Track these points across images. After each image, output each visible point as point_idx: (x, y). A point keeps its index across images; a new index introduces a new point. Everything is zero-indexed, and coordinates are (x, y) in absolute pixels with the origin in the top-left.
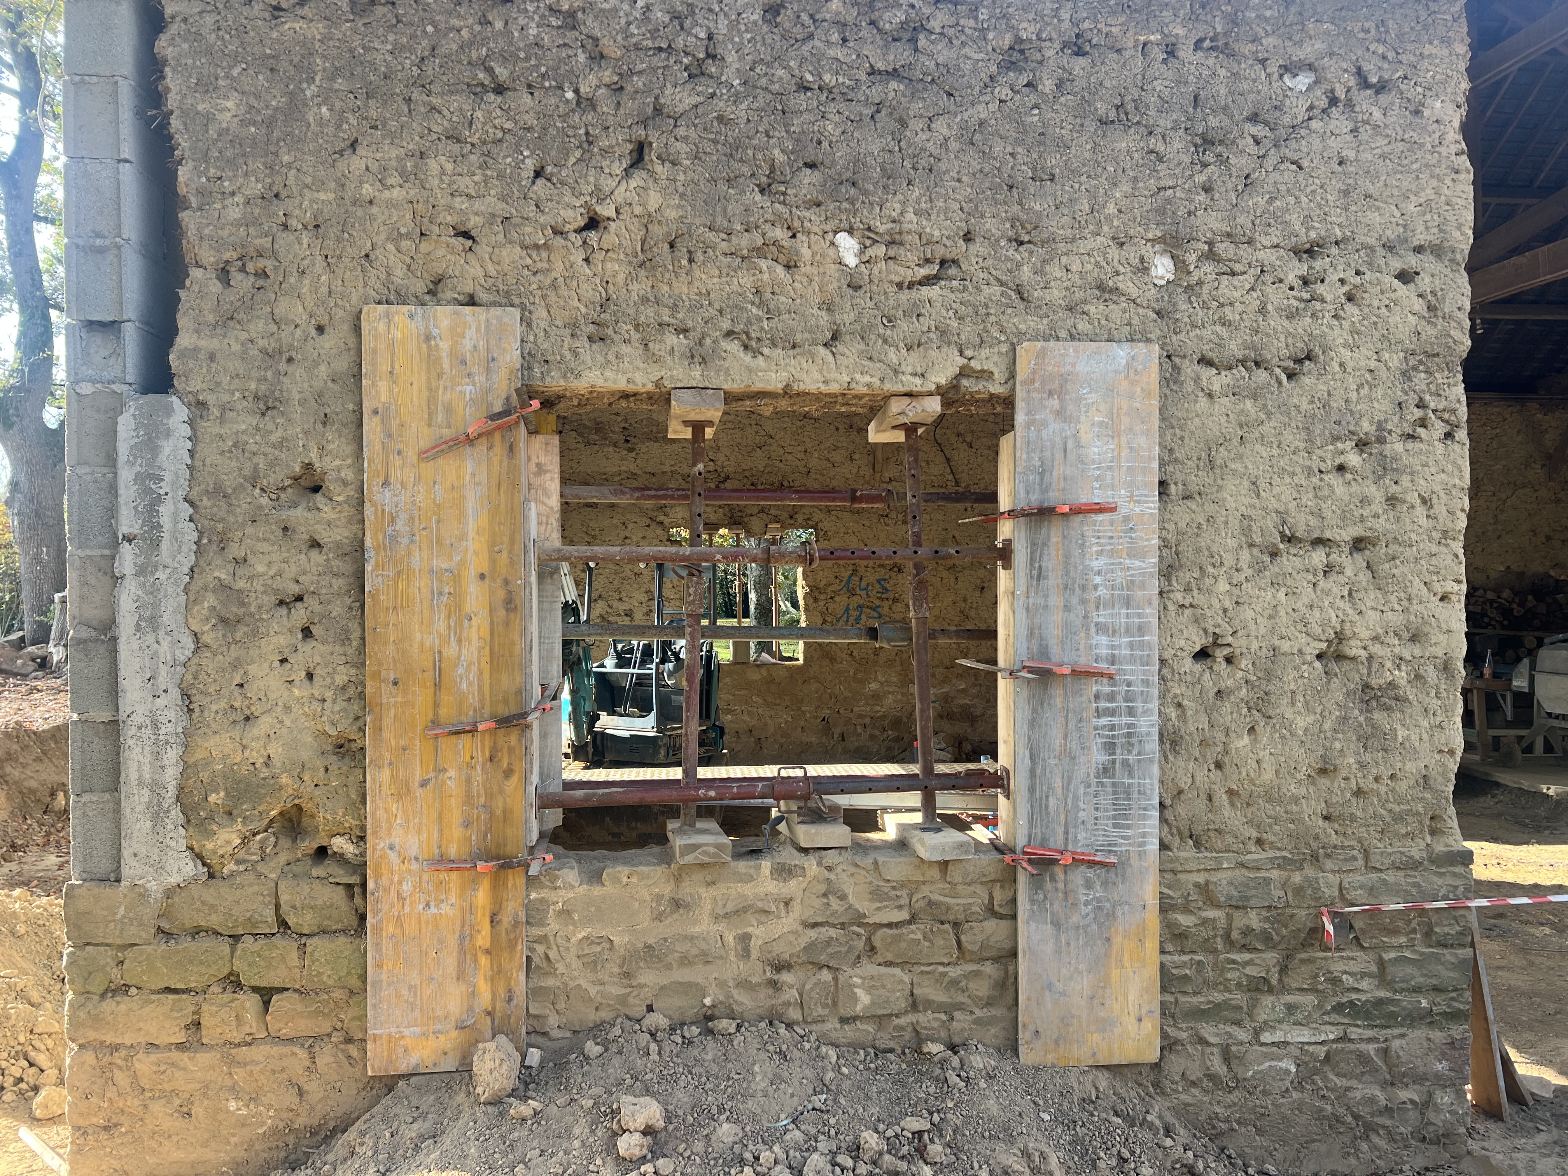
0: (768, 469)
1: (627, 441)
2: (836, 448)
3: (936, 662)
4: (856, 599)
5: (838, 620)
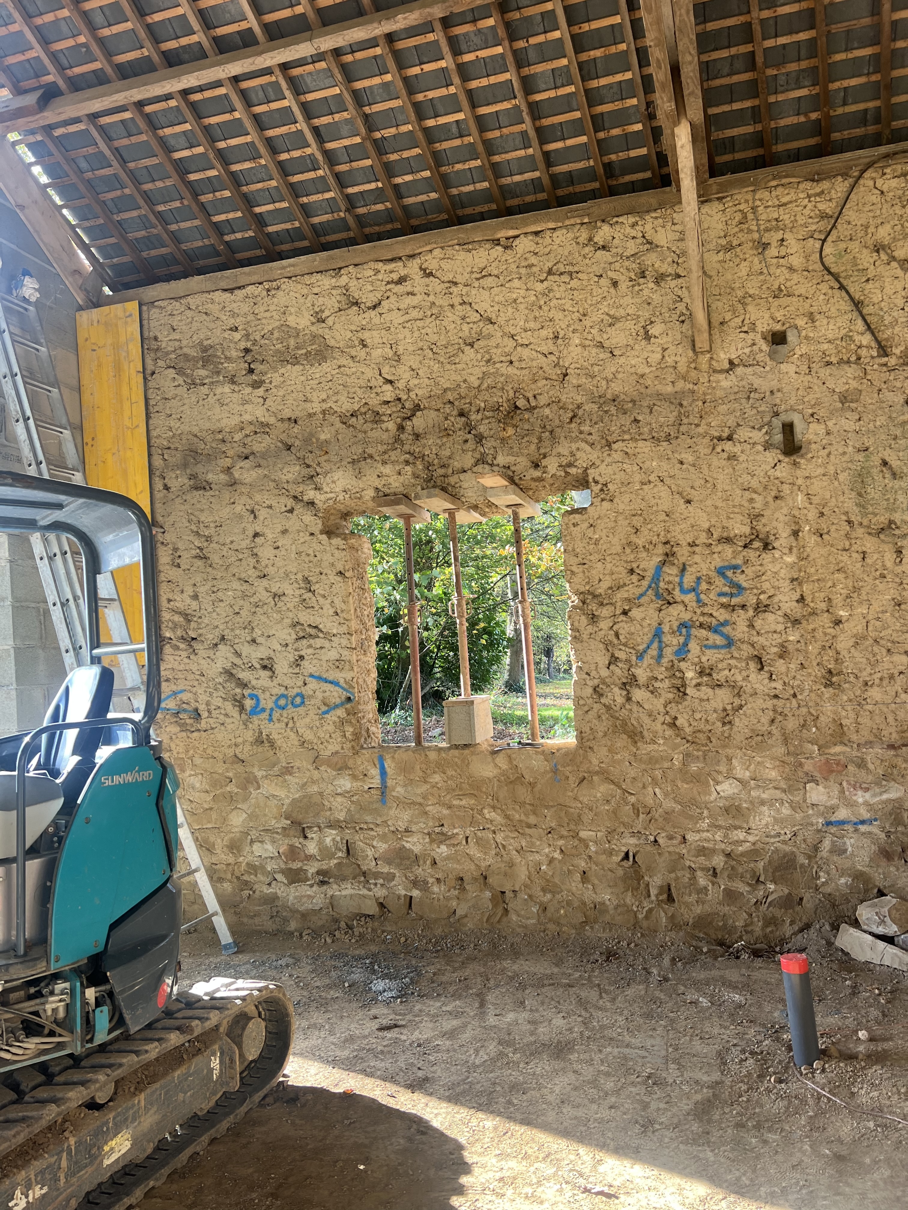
0: (489, 381)
1: (251, 371)
2: (614, 321)
3: (866, 735)
4: (675, 611)
5: (640, 656)
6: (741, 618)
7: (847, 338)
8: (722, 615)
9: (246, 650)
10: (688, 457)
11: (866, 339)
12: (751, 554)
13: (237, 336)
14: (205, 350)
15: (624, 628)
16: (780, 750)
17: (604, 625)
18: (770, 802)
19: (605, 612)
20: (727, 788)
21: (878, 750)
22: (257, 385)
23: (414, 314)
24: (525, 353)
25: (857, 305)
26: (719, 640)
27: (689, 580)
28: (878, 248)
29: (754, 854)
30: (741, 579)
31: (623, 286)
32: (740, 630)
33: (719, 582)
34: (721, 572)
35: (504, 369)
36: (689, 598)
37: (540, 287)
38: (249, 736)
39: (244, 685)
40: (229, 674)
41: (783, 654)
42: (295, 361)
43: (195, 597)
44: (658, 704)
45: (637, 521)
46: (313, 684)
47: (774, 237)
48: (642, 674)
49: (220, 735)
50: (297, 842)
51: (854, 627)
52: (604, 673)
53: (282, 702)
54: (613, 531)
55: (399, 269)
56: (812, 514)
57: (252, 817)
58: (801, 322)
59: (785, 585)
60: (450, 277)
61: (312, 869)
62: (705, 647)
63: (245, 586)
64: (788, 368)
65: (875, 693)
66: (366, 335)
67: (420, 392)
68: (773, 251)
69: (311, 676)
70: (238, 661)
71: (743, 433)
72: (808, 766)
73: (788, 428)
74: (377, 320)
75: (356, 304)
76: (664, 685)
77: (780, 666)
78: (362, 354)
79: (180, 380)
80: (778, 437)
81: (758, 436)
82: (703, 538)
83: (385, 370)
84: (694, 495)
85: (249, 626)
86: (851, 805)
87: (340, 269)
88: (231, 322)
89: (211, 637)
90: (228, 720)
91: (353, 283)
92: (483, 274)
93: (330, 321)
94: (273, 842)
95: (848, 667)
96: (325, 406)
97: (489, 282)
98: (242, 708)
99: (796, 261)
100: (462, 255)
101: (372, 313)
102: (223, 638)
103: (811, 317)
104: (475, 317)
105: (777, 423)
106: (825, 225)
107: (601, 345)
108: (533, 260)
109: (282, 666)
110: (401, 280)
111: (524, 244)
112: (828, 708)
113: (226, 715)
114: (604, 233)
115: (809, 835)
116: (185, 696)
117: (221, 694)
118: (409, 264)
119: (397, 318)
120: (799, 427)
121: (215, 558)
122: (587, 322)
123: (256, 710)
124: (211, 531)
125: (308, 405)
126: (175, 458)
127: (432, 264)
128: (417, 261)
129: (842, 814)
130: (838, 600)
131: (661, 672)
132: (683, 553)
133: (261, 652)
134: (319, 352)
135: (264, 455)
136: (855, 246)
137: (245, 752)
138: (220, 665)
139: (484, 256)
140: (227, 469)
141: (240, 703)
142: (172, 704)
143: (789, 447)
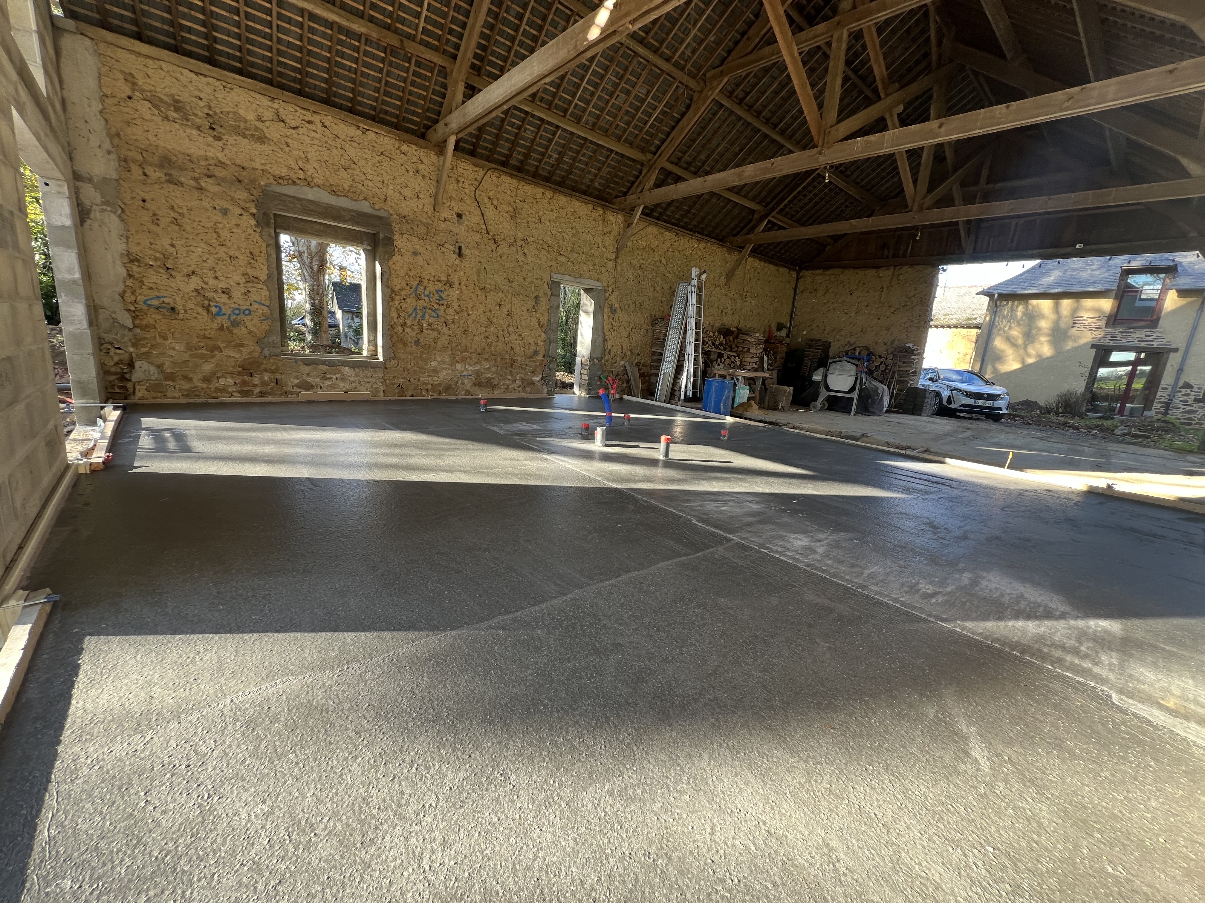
1: (212, 128)
2: (406, 186)
3: (472, 350)
4: (421, 302)
5: (409, 316)
6: (442, 308)
7: (479, 224)
9: (212, 282)
10: (429, 248)
11: (484, 227)
12: (446, 288)
13: (202, 104)
14: (177, 101)
15: (404, 305)
16: (450, 353)
18: (446, 369)
19: (398, 298)
20: (434, 364)
21: (475, 355)
22: (219, 139)
23: (317, 142)
24: (370, 184)
25: (482, 214)
26: (435, 315)
27: (427, 292)
28: (489, 198)
29: (439, 385)
30: (443, 296)
31: (410, 173)
32: (441, 313)
33: (436, 295)
34: (437, 291)
35: (360, 186)
36: (427, 298)
37: (377, 158)
38: (215, 326)
39: (209, 299)
40: (199, 292)
41: (453, 322)
42: (244, 136)
43: (172, 245)
44: (413, 334)
45: (411, 266)
46: (256, 306)
47: (462, 180)
48: (409, 323)
49: (193, 323)
50: (247, 378)
51: (473, 317)
52: (396, 320)
53: (237, 312)
54: (402, 267)
55: (309, 116)
56: (465, 279)
57: (217, 365)
58: (467, 213)
59: (456, 300)
60: (336, 133)
62: (430, 316)
63: (210, 248)
64: (462, 227)
65: (476, 338)
66: (289, 141)
67: (319, 181)
68: (461, 184)
69: (255, 301)
70: (205, 286)
71: (447, 245)
72: (457, 358)
73: (460, 248)
74: (296, 136)
75: (283, 121)
76: (416, 328)
77: (452, 326)
78: (287, 149)
79: (156, 112)
80: (457, 251)
81: (452, 248)
82: (432, 279)
83: (300, 163)
84: (431, 262)
85: (213, 270)
87: (274, 99)
88: (197, 93)
89: (185, 270)
90: (199, 317)
91: (281, 110)
92: (352, 139)
93: (268, 124)
94: (232, 378)
95: (470, 329)
96: (263, 167)
97: (355, 144)
98: (208, 311)
99: (467, 191)
100: (342, 126)
101: (291, 131)
102: (193, 272)
103: (470, 213)
104: (347, 157)
105: (457, 245)
106: (477, 183)
107: (400, 193)
108: (375, 144)
109: (237, 293)
110: (309, 122)
111: (371, 135)
113: (198, 313)
115: (455, 379)
116: (166, 300)
117: (193, 302)
118: (315, 116)
119: (307, 140)
120: (463, 249)
121: (187, 227)
122: (396, 181)
123: (218, 314)
124: (185, 211)
125: (253, 163)
126: (155, 160)
127: (327, 123)
128: (319, 117)
130: (469, 308)
131: (415, 323)
132: (425, 282)
133: (222, 285)
134: (260, 138)
135: (223, 180)
136: (483, 194)
137: (211, 334)
138: (192, 286)
139: (352, 131)
140: (195, 179)
141: (207, 309)
142: (155, 303)
143: (460, 255)
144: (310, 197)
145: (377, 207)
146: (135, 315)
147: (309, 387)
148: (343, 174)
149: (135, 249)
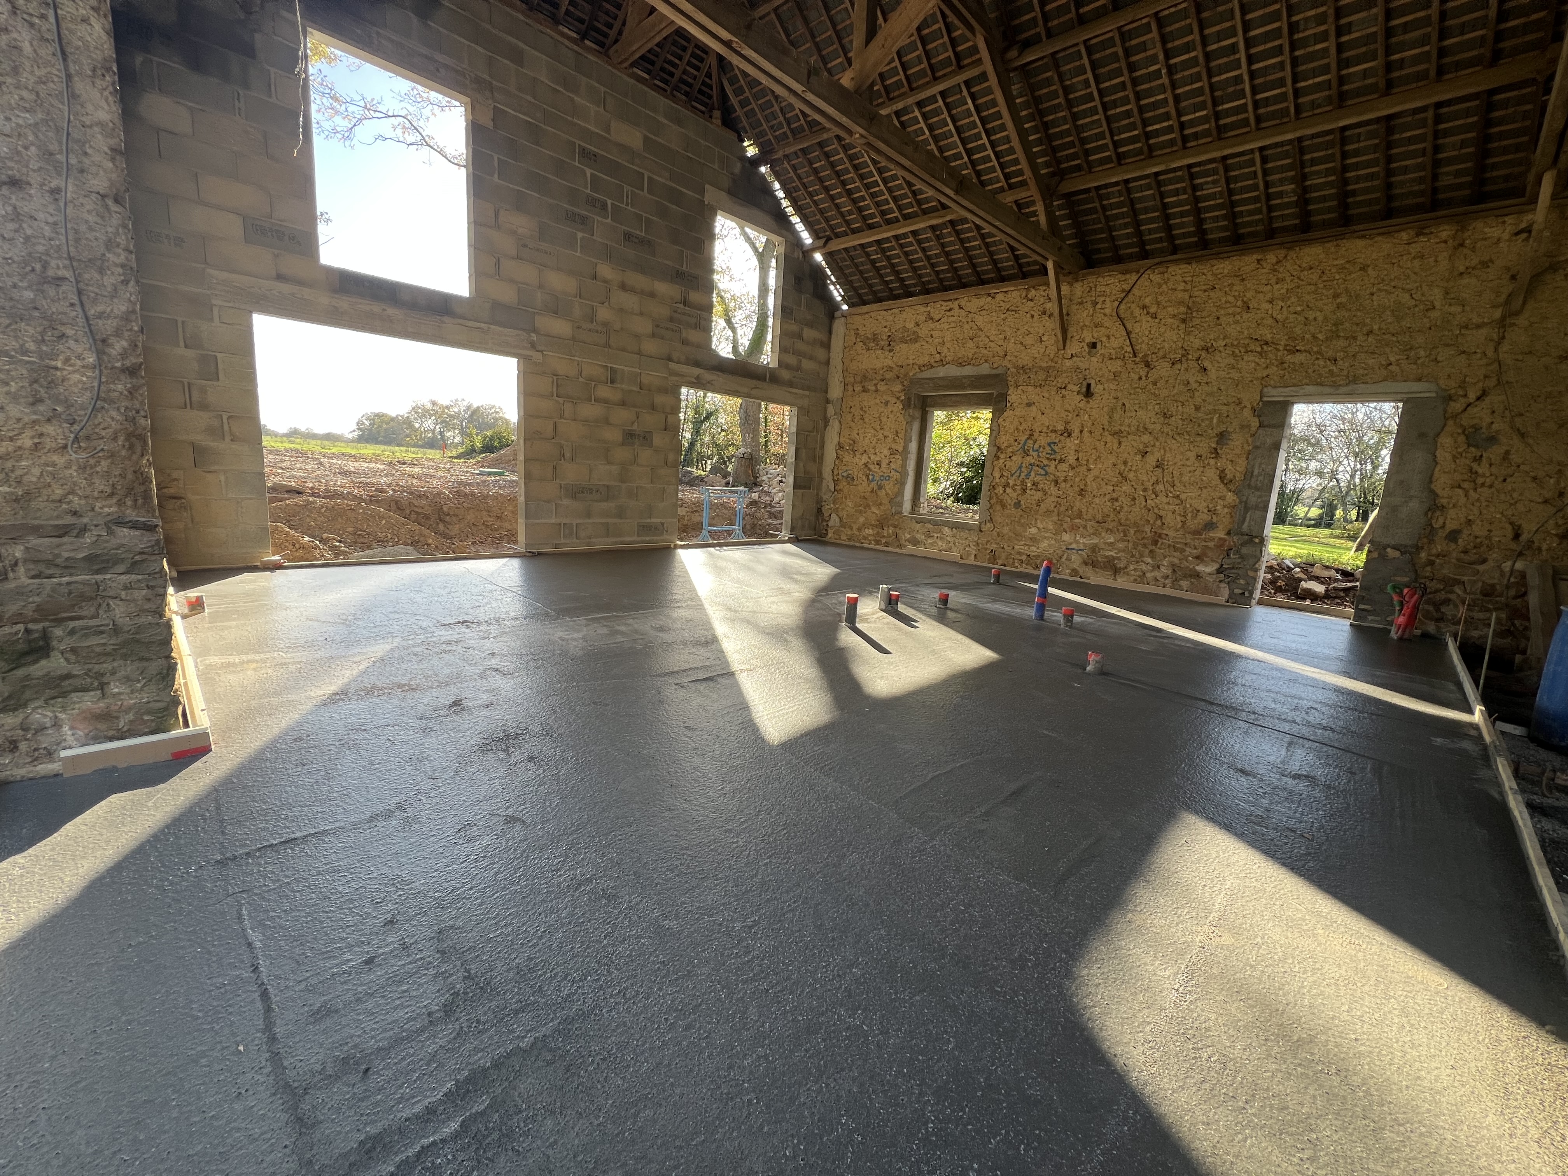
1: (889, 345)
4: (1028, 458)
5: (1012, 475)
6: (1053, 463)
7: (1121, 347)
8: (1046, 462)
9: (872, 457)
10: (1046, 395)
11: (1129, 349)
12: (1062, 438)
13: (887, 330)
14: (875, 335)
15: (1008, 463)
16: (1055, 518)
17: (1001, 461)
18: (1048, 538)
20: (1033, 530)
21: (1093, 523)
22: (890, 351)
23: (953, 325)
24: (992, 344)
25: (1128, 333)
26: (1043, 472)
29: (1037, 557)
30: (1056, 448)
31: (1036, 317)
32: (1051, 469)
33: (1048, 448)
34: (1049, 445)
35: (983, 350)
36: (1035, 454)
37: (1003, 316)
38: (870, 489)
39: (870, 470)
40: (866, 465)
41: (1065, 481)
42: (906, 342)
43: (858, 434)
44: (1014, 495)
45: (1022, 420)
46: (893, 473)
47: (1101, 300)
48: (1011, 482)
49: (860, 488)
50: (880, 530)
51: (1095, 472)
52: (997, 480)
53: (882, 478)
54: (1011, 423)
55: (950, 305)
56: (1089, 424)
58: (1104, 339)
59: (1072, 452)
60: (969, 309)
61: (884, 540)
62: (1036, 474)
63: (875, 432)
64: (1094, 359)
66: (933, 333)
67: (950, 358)
68: (1099, 306)
69: (893, 469)
70: (869, 461)
71: (1070, 387)
72: (1065, 526)
73: (1089, 385)
74: (938, 326)
75: (932, 319)
76: (1018, 488)
77: (1063, 485)
78: (930, 340)
79: (865, 347)
80: (1084, 390)
81: (1076, 388)
82: (1045, 430)
83: (938, 348)
84: (1046, 411)
85: (874, 448)
86: (1077, 542)
87: (928, 303)
88: (885, 324)
89: (861, 450)
90: (863, 483)
91: (932, 310)
92: (982, 309)
93: (921, 326)
94: (872, 529)
95: (1089, 488)
96: (914, 361)
97: (984, 312)
98: (868, 479)
99: (1107, 311)
100: (975, 300)
101: (937, 323)
102: (865, 451)
103: (1108, 337)
104: (976, 327)
105: (1085, 384)
106: (1123, 295)
107: (1022, 343)
108: (1002, 304)
109: (884, 465)
110: (950, 310)
111: (1000, 297)
112: (1078, 504)
113: (863, 480)
114: (1033, 292)
115: (1060, 552)
116: (850, 472)
117: (862, 472)
118: (954, 303)
119: (946, 326)
120: (1093, 386)
121: (867, 420)
122: (1018, 333)
123: (873, 480)
124: (867, 409)
125: (908, 361)
126: (858, 379)
127: (963, 304)
128: (957, 302)
129: (1074, 546)
131: (1018, 483)
132: (1036, 435)
133: (878, 459)
134: (915, 339)
135: (889, 380)
136: (1133, 306)
137: (867, 495)
138: (864, 461)
139: (984, 301)
140: (876, 385)
141: (867, 476)
142: (845, 474)
143: (1088, 393)
144: (941, 375)
145: (995, 366)
146: (836, 482)
147: (915, 542)
148: (970, 344)
149: (842, 440)
